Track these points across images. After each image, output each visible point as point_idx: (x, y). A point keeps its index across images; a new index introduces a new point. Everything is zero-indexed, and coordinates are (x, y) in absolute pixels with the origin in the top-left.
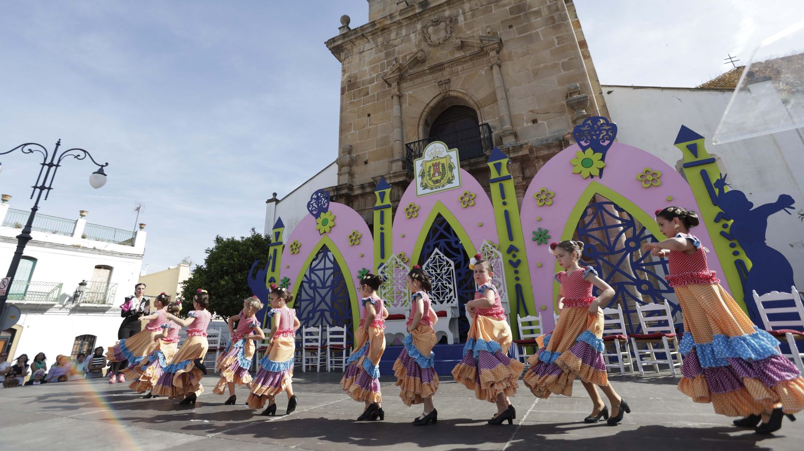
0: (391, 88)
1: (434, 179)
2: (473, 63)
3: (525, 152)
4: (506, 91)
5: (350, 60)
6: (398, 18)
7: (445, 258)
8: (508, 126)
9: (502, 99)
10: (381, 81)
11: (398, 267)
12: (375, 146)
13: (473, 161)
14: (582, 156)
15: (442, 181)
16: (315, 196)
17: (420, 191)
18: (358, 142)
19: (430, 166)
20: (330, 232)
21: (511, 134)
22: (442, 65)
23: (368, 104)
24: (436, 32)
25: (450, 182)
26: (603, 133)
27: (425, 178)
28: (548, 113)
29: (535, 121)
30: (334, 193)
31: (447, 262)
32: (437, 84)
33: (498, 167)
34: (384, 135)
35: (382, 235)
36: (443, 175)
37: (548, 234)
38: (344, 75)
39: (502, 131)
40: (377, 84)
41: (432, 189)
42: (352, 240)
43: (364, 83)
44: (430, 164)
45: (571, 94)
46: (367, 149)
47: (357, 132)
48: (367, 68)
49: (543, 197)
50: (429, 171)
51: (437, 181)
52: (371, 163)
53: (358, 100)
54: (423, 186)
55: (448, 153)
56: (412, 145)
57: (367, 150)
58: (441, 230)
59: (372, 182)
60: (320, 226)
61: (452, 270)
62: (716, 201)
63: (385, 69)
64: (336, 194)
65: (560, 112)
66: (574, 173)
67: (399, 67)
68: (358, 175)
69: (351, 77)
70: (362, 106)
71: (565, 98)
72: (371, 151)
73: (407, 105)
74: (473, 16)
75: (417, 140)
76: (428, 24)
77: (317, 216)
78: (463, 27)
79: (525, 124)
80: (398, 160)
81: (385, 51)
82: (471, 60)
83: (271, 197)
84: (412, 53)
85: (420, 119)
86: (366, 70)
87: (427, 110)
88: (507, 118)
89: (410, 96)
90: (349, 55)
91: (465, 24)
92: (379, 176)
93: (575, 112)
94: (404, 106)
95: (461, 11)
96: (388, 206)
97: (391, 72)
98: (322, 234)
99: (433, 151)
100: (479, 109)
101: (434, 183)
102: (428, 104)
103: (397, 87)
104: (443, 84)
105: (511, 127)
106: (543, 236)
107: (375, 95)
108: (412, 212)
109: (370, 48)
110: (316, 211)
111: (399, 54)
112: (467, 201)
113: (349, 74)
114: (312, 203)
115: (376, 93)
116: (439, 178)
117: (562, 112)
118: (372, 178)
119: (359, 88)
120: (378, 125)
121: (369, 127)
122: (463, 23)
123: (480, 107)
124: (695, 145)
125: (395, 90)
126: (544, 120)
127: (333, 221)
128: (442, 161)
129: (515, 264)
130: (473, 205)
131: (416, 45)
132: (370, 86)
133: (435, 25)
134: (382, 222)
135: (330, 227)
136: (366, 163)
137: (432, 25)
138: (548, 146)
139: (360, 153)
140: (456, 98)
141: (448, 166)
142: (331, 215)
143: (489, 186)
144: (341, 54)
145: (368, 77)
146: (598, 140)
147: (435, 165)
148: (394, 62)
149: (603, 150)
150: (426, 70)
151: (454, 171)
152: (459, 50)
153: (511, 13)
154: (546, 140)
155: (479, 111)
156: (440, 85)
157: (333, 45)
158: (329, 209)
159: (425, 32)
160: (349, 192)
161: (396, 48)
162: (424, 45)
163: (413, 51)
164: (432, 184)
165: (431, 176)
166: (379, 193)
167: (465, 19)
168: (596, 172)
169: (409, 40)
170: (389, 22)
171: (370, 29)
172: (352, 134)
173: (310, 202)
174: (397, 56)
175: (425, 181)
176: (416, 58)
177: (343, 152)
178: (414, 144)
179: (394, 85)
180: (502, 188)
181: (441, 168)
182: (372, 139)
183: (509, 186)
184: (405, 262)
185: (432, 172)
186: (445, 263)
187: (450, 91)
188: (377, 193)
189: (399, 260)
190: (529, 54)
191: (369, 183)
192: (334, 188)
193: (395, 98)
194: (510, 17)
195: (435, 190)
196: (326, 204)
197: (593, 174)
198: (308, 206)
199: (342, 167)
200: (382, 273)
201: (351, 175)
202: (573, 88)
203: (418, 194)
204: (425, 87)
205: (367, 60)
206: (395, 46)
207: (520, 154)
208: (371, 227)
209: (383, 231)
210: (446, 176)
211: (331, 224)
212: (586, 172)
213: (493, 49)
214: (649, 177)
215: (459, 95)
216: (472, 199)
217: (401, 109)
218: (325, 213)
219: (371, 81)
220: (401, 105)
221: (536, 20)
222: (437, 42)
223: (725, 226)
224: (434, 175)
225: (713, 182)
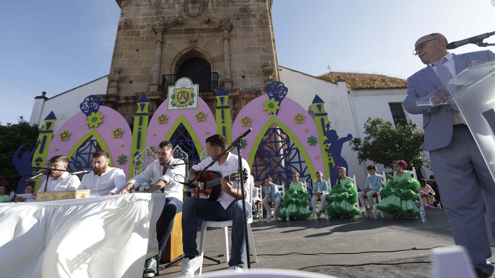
0: (156, 36)
1: (181, 101)
2: (213, 34)
3: (237, 93)
4: (230, 56)
5: (129, 8)
7: (183, 151)
8: (228, 77)
9: (228, 60)
10: (150, 29)
11: (149, 155)
12: (139, 72)
13: (205, 93)
14: (269, 101)
15: (186, 103)
16: (88, 100)
17: (170, 107)
18: (127, 66)
19: (179, 93)
20: (98, 126)
21: (230, 82)
22: (194, 29)
23: (138, 42)
24: (193, 8)
25: (191, 104)
26: (280, 91)
27: (174, 100)
28: (252, 74)
29: (244, 77)
30: (104, 99)
31: (184, 154)
32: (188, 41)
33: (222, 100)
34: (147, 66)
35: (139, 133)
36: (187, 99)
37: (246, 143)
38: (122, 17)
39: (224, 79)
40: (146, 30)
41: (178, 107)
42: (116, 134)
43: (137, 27)
44: (179, 91)
45: (265, 66)
46: (134, 72)
47: (127, 59)
48: (141, 17)
49: (246, 121)
50: (178, 95)
51: (182, 103)
52: (135, 83)
53: (130, 37)
54: (172, 104)
55: (192, 86)
56: (167, 77)
57: (132, 74)
58: (181, 134)
59: (135, 96)
60: (90, 122)
61: (187, 159)
62: (325, 134)
63: (154, 22)
64: (105, 100)
65: (258, 75)
66: (264, 110)
67: (165, 23)
68: (124, 89)
69: (128, 20)
70: (133, 42)
71: (262, 68)
72: (135, 74)
73: (167, 49)
74: (218, 5)
75: (170, 74)
76: (189, 1)
77: (88, 114)
78: (211, 10)
79: (238, 77)
80: (155, 85)
81: (156, 10)
82: (213, 32)
84: (175, 17)
85: (174, 60)
86: (140, 19)
87: (179, 56)
88: (228, 72)
89: (169, 44)
90: (128, 4)
91: (212, 9)
92: (141, 93)
93: (266, 77)
94: (164, 50)
96: (146, 114)
97: (159, 25)
98: (91, 128)
99: (182, 83)
100: (213, 63)
101: (180, 103)
102: (180, 52)
103: (161, 36)
104: (192, 42)
105: (230, 77)
106: (243, 144)
107: (144, 37)
108: (163, 120)
109: (145, 4)
110: (87, 110)
111: (166, 14)
112: (201, 117)
113: (126, 17)
114: (84, 104)
115: (145, 36)
116: (184, 100)
117: (259, 75)
118: (136, 93)
119: (133, 29)
120: (144, 58)
121: (137, 58)
122: (211, 8)
123: (213, 62)
124: (320, 105)
125: (160, 38)
126: (249, 78)
127: (101, 119)
128: (187, 90)
130: (204, 121)
131: (178, 12)
132: (141, 30)
133: (193, 4)
134: (140, 124)
135: (98, 123)
136: (131, 82)
137: (191, 3)
138: (250, 93)
139: (126, 75)
140: (199, 52)
141: (191, 94)
142: (100, 114)
143: (215, 110)
144: (122, 2)
145: (141, 24)
146: (278, 95)
147: (182, 92)
148: (162, 19)
149: (280, 100)
150: (182, 30)
151: (194, 97)
152: (206, 24)
153: (240, 11)
154: (249, 89)
155: (212, 64)
156: (190, 42)
158: (99, 110)
159: (186, 6)
160: (116, 100)
161: (164, 10)
162: (183, 14)
163: (176, 15)
164: (179, 104)
165: (179, 99)
166: (141, 104)
167: (213, 6)
168: (275, 112)
169: (174, 8)
172: (123, 60)
174: (164, 15)
175: (174, 101)
176: (178, 20)
177: (114, 72)
178: (169, 76)
179: (160, 34)
180: (223, 112)
181: (186, 94)
182: (138, 67)
183: (228, 112)
184: (155, 152)
185: (180, 96)
186: (182, 155)
187: (196, 47)
188: (139, 104)
189: (151, 151)
190: (246, 38)
191: (132, 97)
192: (104, 96)
193: (159, 43)
194: (239, 13)
195: (180, 108)
196: (97, 107)
197: (273, 112)
198: (81, 105)
199: (112, 82)
200: (138, 159)
201: (119, 89)
202: (267, 63)
203: (169, 109)
204: (180, 41)
205: (142, 12)
206: (164, 9)
207: (234, 94)
208: (132, 127)
209: (140, 130)
210: (189, 100)
211: (100, 121)
212: (270, 111)
213: (226, 29)
214: (299, 118)
215: (202, 51)
216: (204, 117)
217: (162, 52)
218: (96, 113)
219: (143, 27)
220: (162, 49)
221: (253, 20)
222: (193, 15)
223: (327, 146)
224: (181, 98)
225: (325, 124)
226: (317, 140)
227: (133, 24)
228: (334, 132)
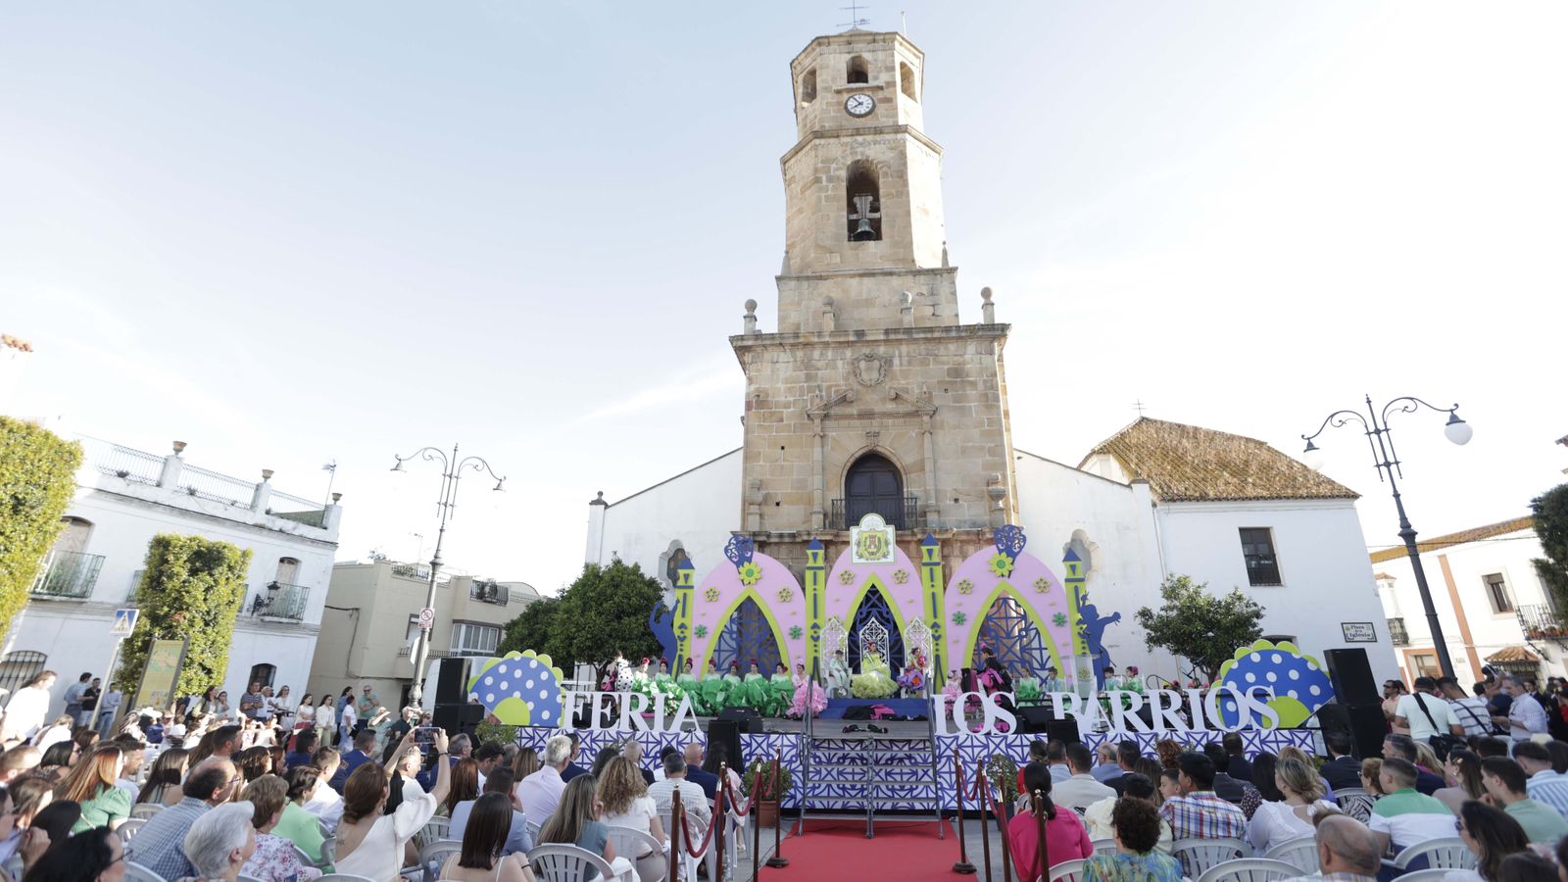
0: (812, 424)
1: (870, 550)
2: (905, 422)
3: (949, 535)
4: (935, 462)
5: (759, 369)
6: (827, 339)
7: (881, 627)
8: (933, 501)
9: (930, 469)
10: (799, 409)
12: (790, 488)
13: (899, 533)
14: (998, 557)
15: (878, 554)
16: (733, 539)
17: (856, 559)
18: (770, 477)
19: (867, 537)
20: (756, 584)
21: (935, 511)
22: (872, 413)
23: (782, 434)
24: (868, 369)
25: (885, 556)
26: (1015, 541)
27: (860, 548)
28: (970, 495)
29: (956, 500)
32: (865, 433)
33: (930, 552)
34: (802, 477)
35: (815, 597)
36: (879, 548)
37: (965, 618)
38: (750, 384)
39: (926, 505)
40: (794, 412)
41: (867, 559)
42: (782, 596)
43: (777, 405)
44: (867, 535)
45: (992, 483)
46: (781, 489)
47: (768, 465)
48: (781, 386)
49: (964, 586)
50: (865, 542)
51: (873, 553)
52: (785, 506)
53: (769, 424)
54: (858, 555)
55: (885, 529)
56: (839, 502)
57: (779, 490)
58: (874, 599)
59: (793, 533)
60: (744, 576)
62: (1080, 610)
65: (980, 499)
66: (990, 571)
67: (824, 403)
68: (768, 516)
69: (761, 393)
70: (774, 433)
71: (986, 484)
72: (784, 492)
73: (830, 449)
74: (910, 363)
75: (839, 498)
77: (739, 564)
78: (898, 373)
79: (948, 502)
80: (820, 513)
81: (805, 372)
82: (903, 417)
83: (596, 497)
84: (838, 386)
85: (844, 468)
86: (780, 388)
87: (850, 462)
88: (933, 494)
89: (834, 439)
90: (758, 360)
91: (900, 370)
93: (993, 502)
94: (826, 448)
95: (897, 353)
96: (821, 568)
97: (817, 407)
98: (746, 585)
99: (870, 522)
100: (906, 474)
101: (870, 554)
102: (853, 455)
103: (820, 424)
104: (871, 435)
106: (961, 619)
107: (790, 425)
108: (847, 578)
109: (786, 361)
110: (736, 558)
111: (823, 382)
112: (900, 577)
113: (758, 386)
114: (730, 547)
115: (792, 423)
116: (875, 550)
117: (982, 499)
119: (771, 409)
120: (794, 463)
121: (783, 463)
122: (898, 368)
123: (906, 471)
125: (818, 429)
126: (964, 502)
127: (758, 573)
128: (879, 535)
129: (936, 638)
130: (905, 582)
131: (843, 377)
132: (784, 411)
134: (815, 583)
135: (756, 579)
136: (778, 504)
138: (968, 533)
139: (771, 492)
140: (883, 454)
141: (884, 540)
142: (756, 566)
143: (921, 568)
145: (783, 399)
146: (1011, 546)
147: (870, 537)
148: (817, 391)
149: (1013, 555)
150: (854, 414)
151: (889, 546)
152: (892, 402)
153: (948, 375)
154: (966, 523)
156: (868, 435)
157: (739, 343)
158: (753, 559)
160: (767, 539)
161: (819, 372)
162: (853, 382)
163: (840, 384)
164: (868, 555)
165: (867, 547)
166: (811, 553)
167: (901, 365)
168: (1006, 574)
169: (835, 367)
170: (816, 340)
171: (792, 341)
172: (761, 465)
173: (727, 547)
174: (819, 383)
175: (861, 551)
176: (844, 394)
178: (841, 502)
179: (817, 421)
180: (931, 571)
181: (877, 541)
182: (786, 478)
183: (937, 573)
185: (868, 543)
186: (880, 631)
187: (877, 445)
188: (808, 552)
190: (960, 428)
191: (789, 533)
193: (818, 439)
194: (947, 379)
195: (870, 561)
196: (750, 554)
197: (1003, 574)
198: (727, 551)
199: (748, 504)
201: (762, 516)
202: (995, 478)
203: (853, 562)
204: (851, 433)
205: (782, 375)
206: (819, 369)
207: (945, 536)
208: (804, 589)
209: (815, 592)
210: (882, 550)
211: (756, 575)
212: (999, 572)
213: (927, 414)
214: (1042, 585)
216: (906, 577)
217: (823, 453)
218: (748, 563)
219: (787, 405)
220: (822, 447)
221: (971, 393)
222: (869, 383)
223: (1081, 628)
224: (870, 547)
225: (1081, 596)
226: (1067, 619)
227: (770, 399)
228: (1092, 608)
